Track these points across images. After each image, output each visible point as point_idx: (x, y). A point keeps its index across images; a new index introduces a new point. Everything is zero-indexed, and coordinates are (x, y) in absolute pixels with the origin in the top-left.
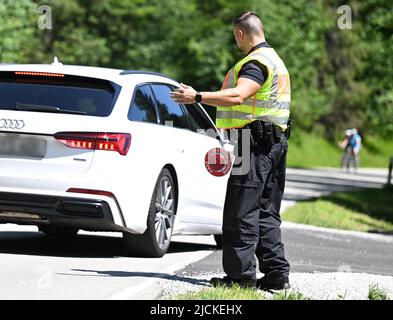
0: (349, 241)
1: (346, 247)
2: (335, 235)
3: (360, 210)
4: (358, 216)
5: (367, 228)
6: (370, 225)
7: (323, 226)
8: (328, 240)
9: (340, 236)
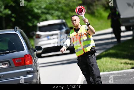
0: (125, 75)
1: (125, 78)
2: (118, 74)
3: (124, 58)
4: (124, 61)
5: (130, 66)
6: (131, 64)
7: (111, 71)
8: (116, 77)
9: (120, 74)
